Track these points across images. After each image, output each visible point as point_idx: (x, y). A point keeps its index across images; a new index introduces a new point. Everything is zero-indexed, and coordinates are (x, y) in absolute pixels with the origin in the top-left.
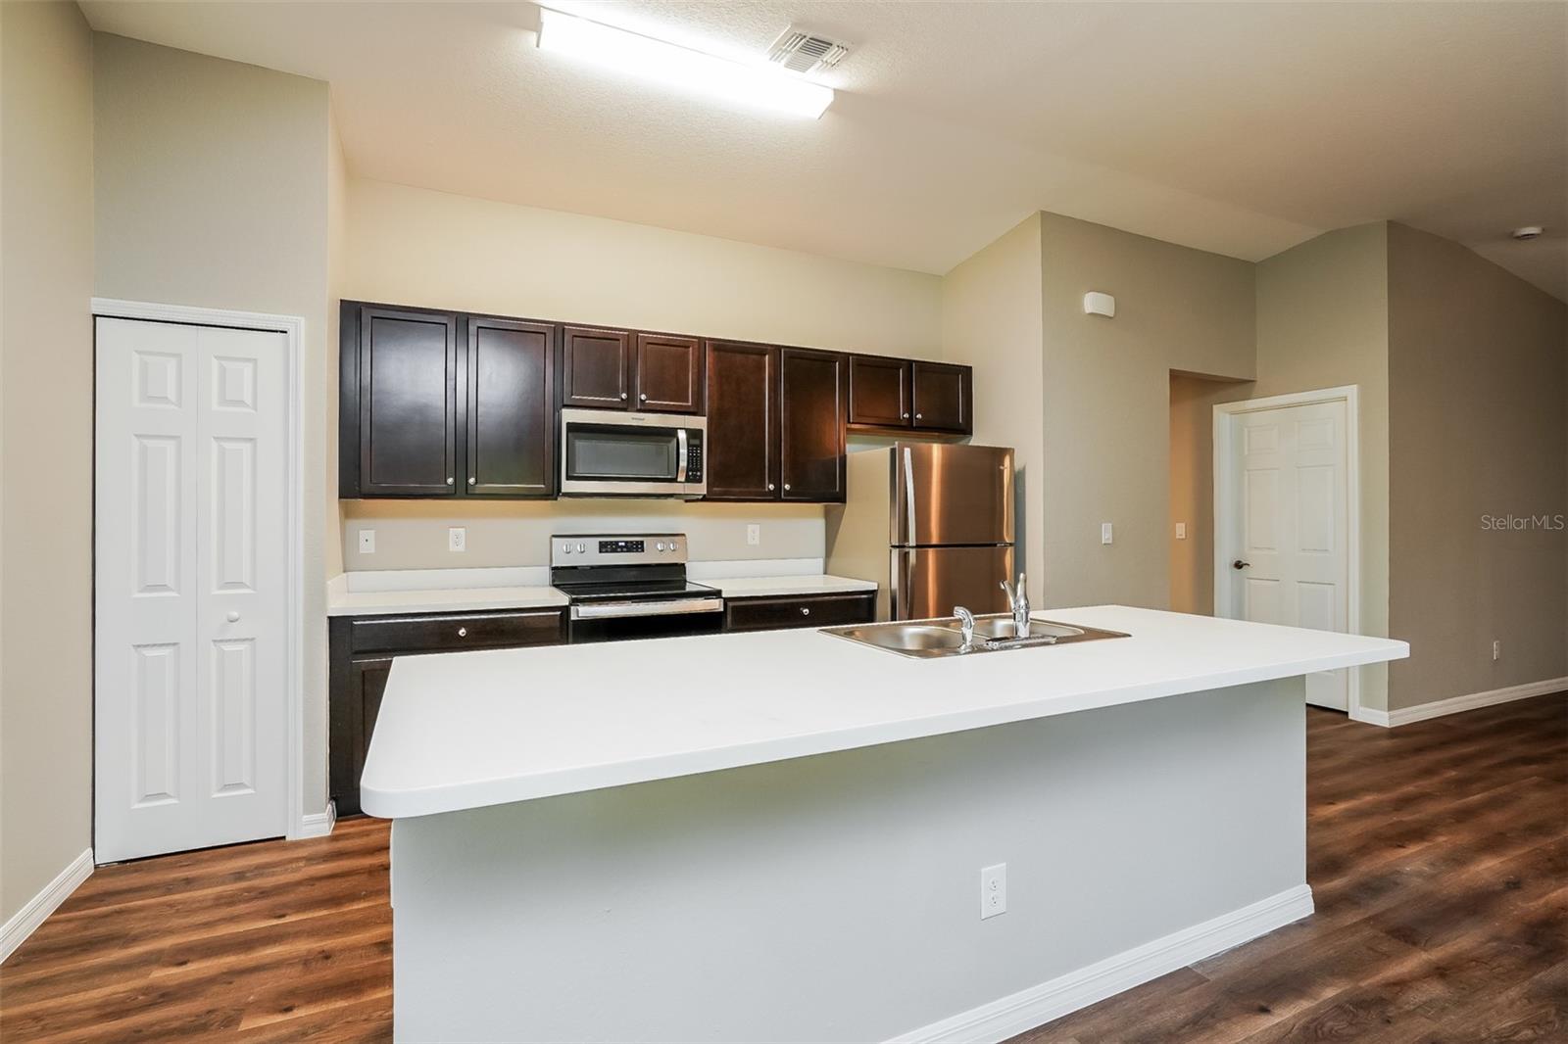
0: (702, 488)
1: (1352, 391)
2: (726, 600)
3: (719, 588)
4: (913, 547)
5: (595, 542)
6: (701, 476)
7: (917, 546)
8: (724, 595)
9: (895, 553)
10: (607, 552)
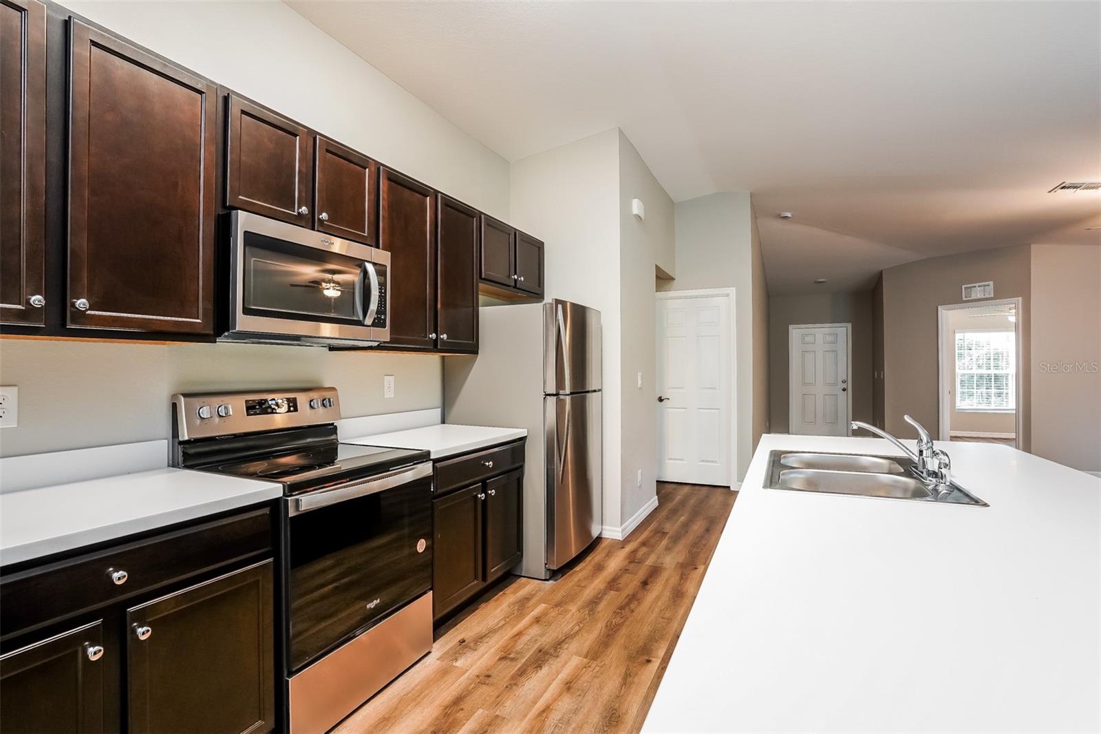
0: (384, 334)
1: (732, 291)
2: (435, 461)
3: (428, 449)
4: (568, 395)
5: (239, 403)
6: (385, 320)
7: (571, 393)
8: (432, 457)
9: (552, 401)
10: (256, 414)
